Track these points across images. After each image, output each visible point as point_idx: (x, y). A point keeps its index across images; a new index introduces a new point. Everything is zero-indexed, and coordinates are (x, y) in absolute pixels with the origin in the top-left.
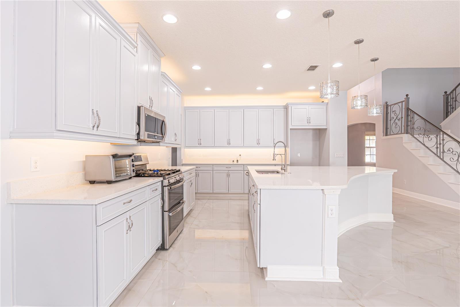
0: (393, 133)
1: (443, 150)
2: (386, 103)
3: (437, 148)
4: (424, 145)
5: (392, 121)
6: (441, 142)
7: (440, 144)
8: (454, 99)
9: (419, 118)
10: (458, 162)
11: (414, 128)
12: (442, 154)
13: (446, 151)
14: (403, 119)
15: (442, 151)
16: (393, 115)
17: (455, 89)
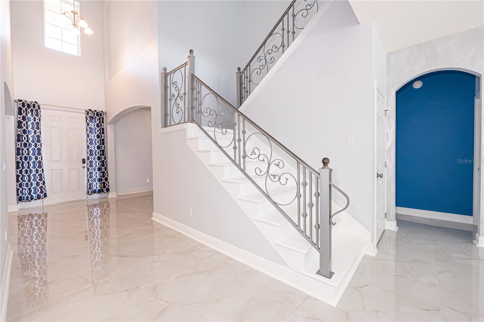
0: (174, 124)
1: (244, 152)
2: (165, 69)
3: (235, 148)
4: (216, 143)
5: (173, 101)
6: (242, 138)
7: (239, 140)
8: (248, 79)
9: (208, 91)
10: (268, 177)
11: (201, 111)
12: (242, 159)
13: (248, 153)
14: (187, 95)
15: (242, 154)
16: (173, 91)
17: (249, 65)
